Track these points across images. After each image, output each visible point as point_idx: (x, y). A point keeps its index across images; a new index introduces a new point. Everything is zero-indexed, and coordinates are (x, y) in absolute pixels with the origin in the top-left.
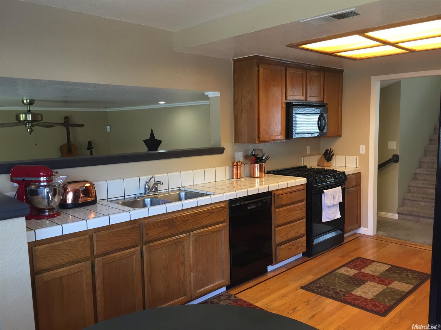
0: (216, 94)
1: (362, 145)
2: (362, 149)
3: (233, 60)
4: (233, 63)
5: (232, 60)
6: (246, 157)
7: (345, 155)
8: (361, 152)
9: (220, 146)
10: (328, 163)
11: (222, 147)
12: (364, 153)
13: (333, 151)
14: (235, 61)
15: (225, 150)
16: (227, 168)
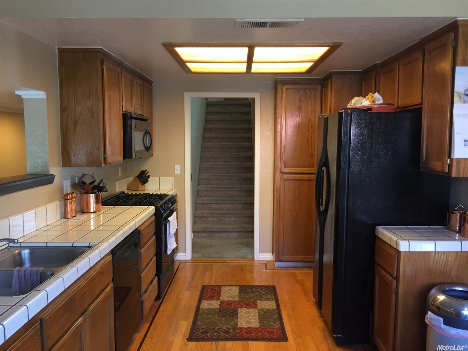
0: (41, 95)
1: (177, 164)
2: (178, 169)
3: (58, 48)
4: (57, 52)
5: (56, 47)
6: (74, 186)
7: (158, 177)
8: (176, 172)
9: (49, 173)
10: (143, 186)
11: (50, 173)
12: (180, 173)
13: (148, 172)
14: (61, 51)
15: (55, 177)
16: (58, 203)
